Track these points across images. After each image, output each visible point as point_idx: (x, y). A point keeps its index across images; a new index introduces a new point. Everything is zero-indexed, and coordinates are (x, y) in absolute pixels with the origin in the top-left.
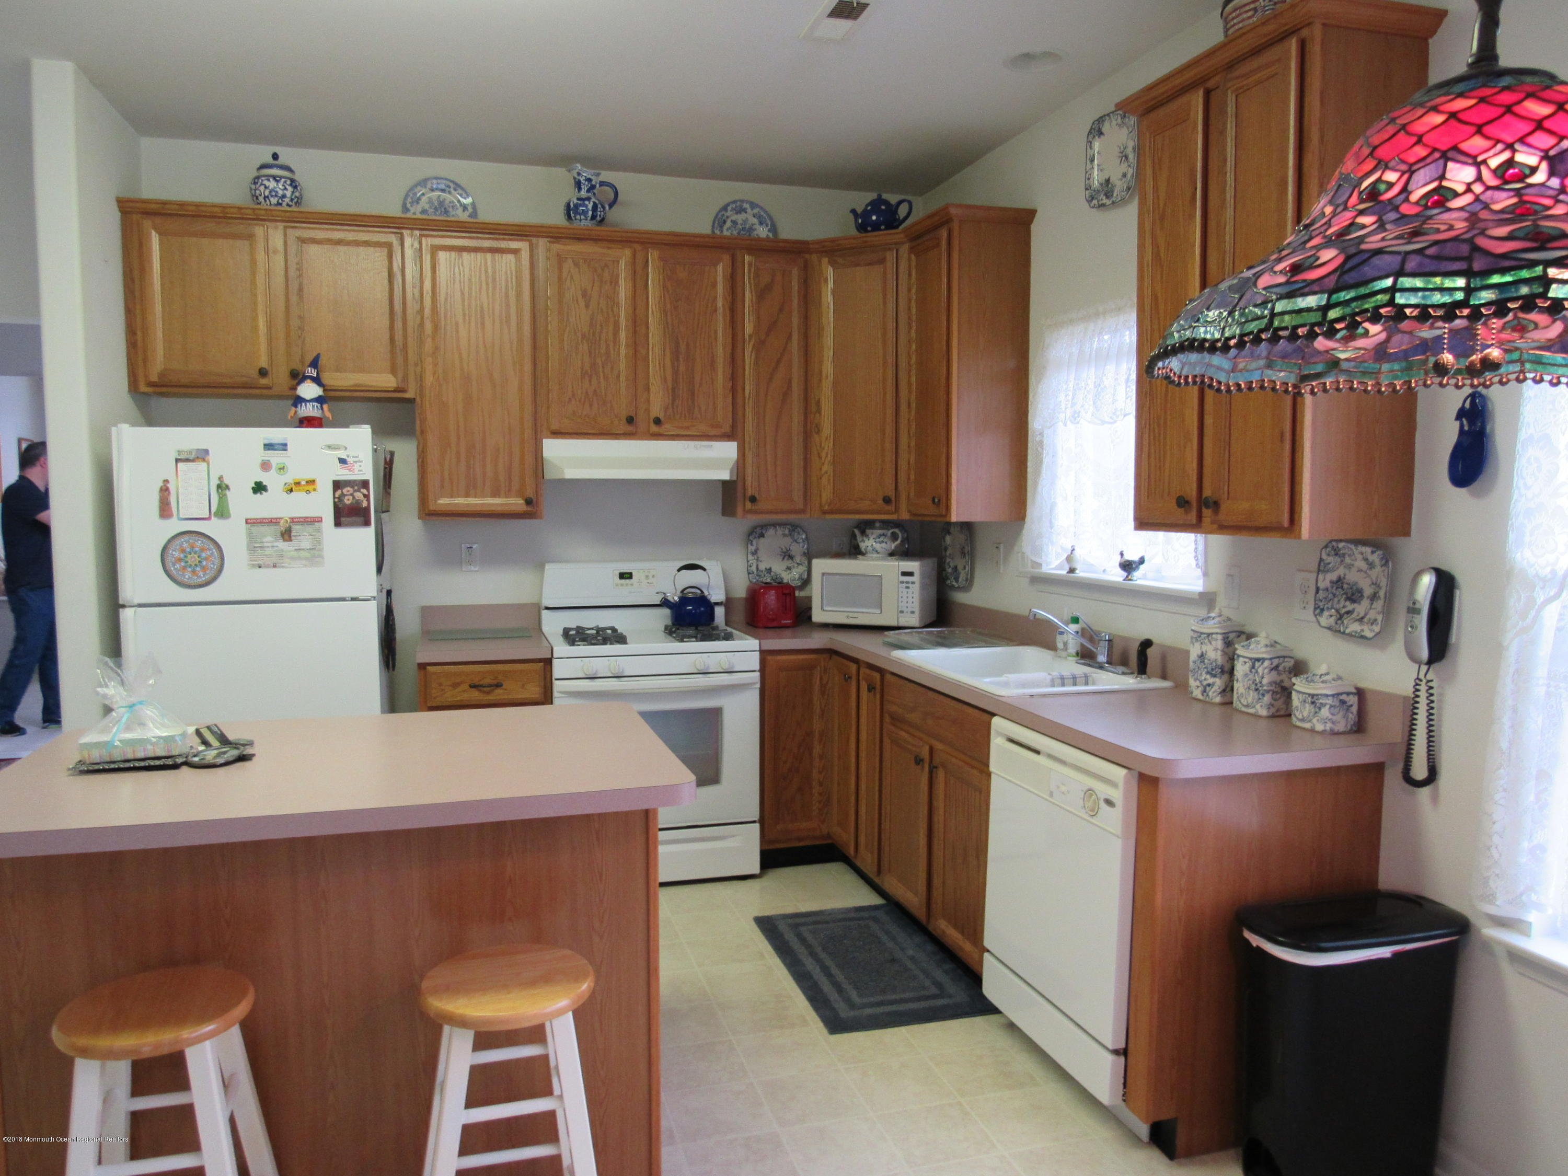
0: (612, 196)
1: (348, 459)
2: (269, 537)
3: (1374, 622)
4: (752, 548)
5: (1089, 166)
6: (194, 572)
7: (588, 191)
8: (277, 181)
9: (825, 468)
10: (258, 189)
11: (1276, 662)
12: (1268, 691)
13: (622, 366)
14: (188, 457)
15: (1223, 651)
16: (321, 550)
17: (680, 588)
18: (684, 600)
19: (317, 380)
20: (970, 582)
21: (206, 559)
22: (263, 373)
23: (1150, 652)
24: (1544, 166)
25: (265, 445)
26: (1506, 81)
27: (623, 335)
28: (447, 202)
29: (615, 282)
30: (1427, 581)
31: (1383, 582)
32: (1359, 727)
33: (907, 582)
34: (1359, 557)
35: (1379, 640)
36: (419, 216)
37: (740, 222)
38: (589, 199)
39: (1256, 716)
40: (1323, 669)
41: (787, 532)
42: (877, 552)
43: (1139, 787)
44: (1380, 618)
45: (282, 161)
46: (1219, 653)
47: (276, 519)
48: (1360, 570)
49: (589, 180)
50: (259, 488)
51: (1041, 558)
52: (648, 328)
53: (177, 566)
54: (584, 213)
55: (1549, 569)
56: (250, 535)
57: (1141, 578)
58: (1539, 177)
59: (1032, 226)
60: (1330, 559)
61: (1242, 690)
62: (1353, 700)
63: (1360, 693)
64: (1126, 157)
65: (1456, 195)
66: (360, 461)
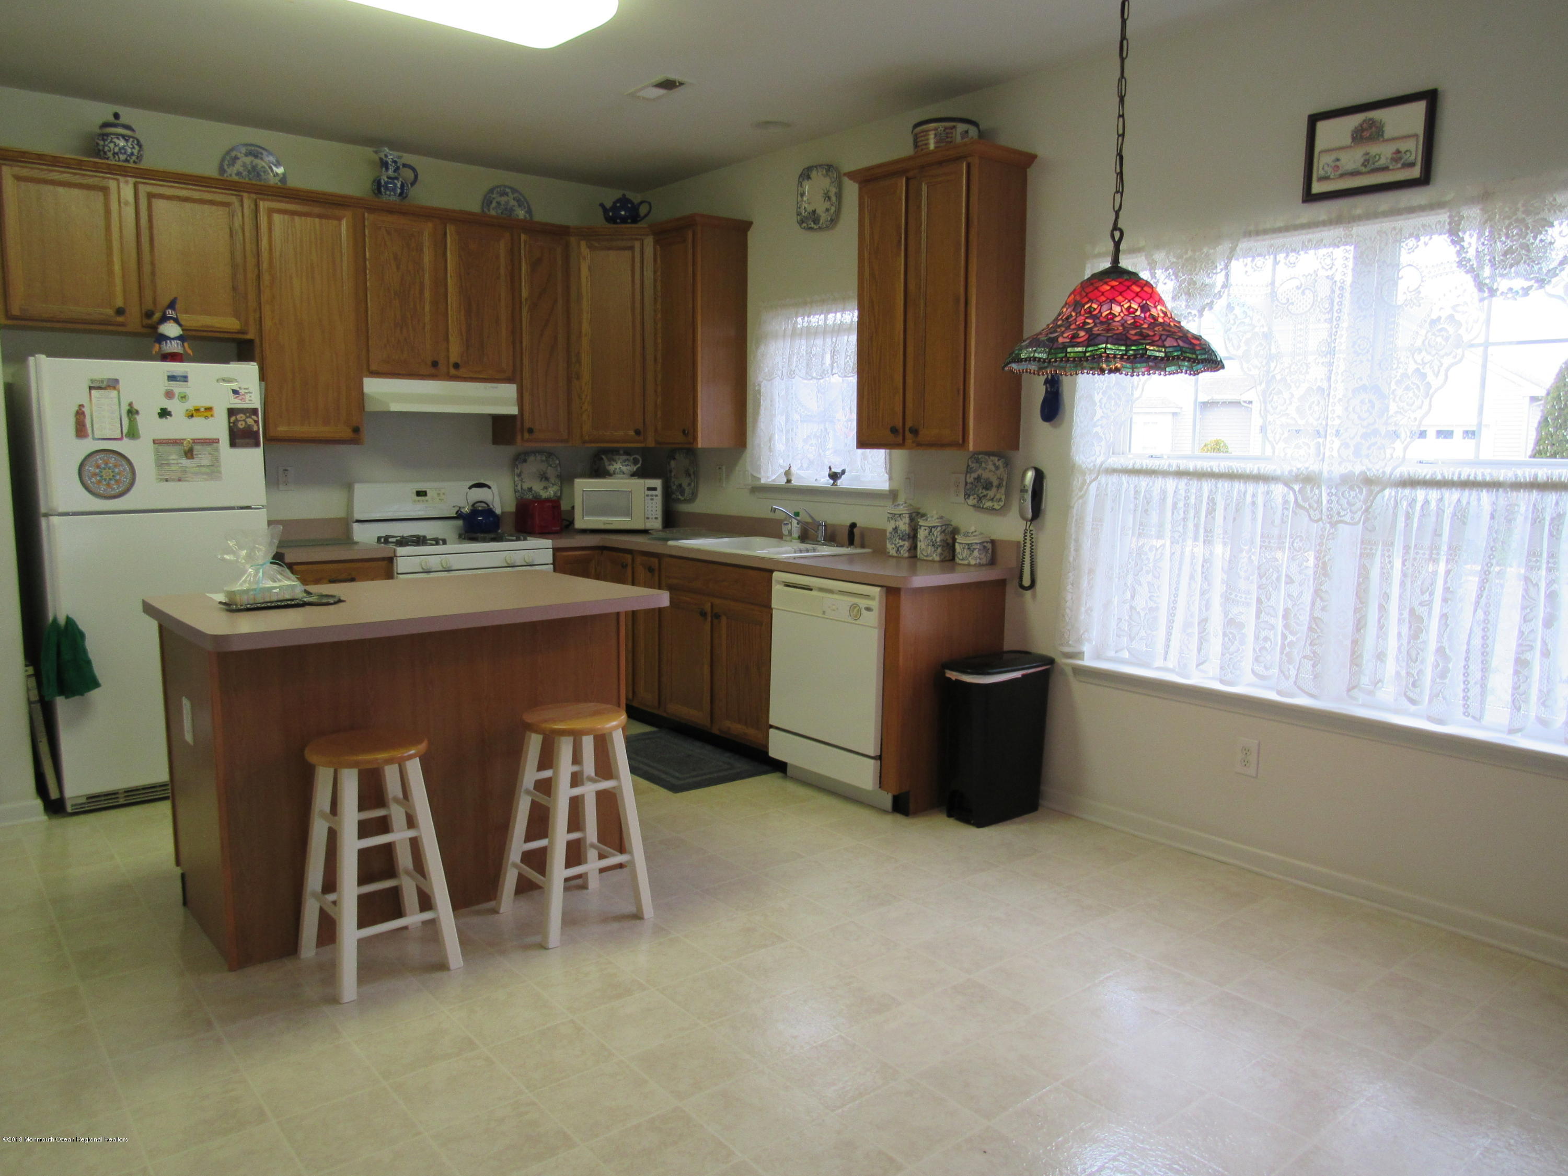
0: (412, 176)
1: (240, 391)
2: (174, 456)
3: (1000, 500)
4: (517, 471)
5: (799, 198)
6: (108, 485)
7: (395, 171)
8: (127, 141)
9: (585, 406)
10: (107, 146)
11: (944, 528)
12: (940, 546)
13: (427, 318)
14: (100, 385)
15: (909, 524)
16: (219, 466)
17: (471, 504)
18: (475, 512)
19: (176, 321)
20: (694, 496)
21: (119, 474)
22: (120, 312)
23: (855, 530)
24: (1139, 310)
25: (169, 377)
26: (1126, 277)
27: (427, 294)
28: (259, 167)
29: (420, 250)
30: (1030, 475)
31: (1005, 477)
32: (992, 562)
33: (652, 496)
34: (990, 463)
35: (1003, 511)
36: (236, 178)
37: (503, 203)
38: (397, 178)
39: (933, 561)
40: (973, 529)
41: (544, 458)
42: (624, 473)
43: (886, 596)
44: (1003, 497)
45: (123, 120)
46: (907, 525)
47: (180, 440)
48: (990, 471)
49: (395, 162)
50: (164, 413)
51: (760, 473)
52: (446, 289)
53: (93, 480)
54: (394, 190)
55: (1092, 464)
56: (157, 452)
57: (843, 483)
58: (1138, 313)
59: (749, 233)
60: (974, 465)
61: (923, 547)
62: (989, 546)
63: (993, 542)
64: (829, 198)
65: (1116, 316)
66: (250, 393)
